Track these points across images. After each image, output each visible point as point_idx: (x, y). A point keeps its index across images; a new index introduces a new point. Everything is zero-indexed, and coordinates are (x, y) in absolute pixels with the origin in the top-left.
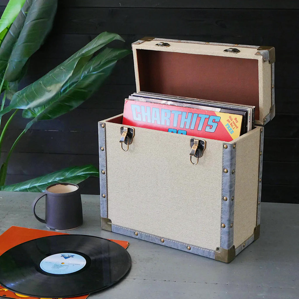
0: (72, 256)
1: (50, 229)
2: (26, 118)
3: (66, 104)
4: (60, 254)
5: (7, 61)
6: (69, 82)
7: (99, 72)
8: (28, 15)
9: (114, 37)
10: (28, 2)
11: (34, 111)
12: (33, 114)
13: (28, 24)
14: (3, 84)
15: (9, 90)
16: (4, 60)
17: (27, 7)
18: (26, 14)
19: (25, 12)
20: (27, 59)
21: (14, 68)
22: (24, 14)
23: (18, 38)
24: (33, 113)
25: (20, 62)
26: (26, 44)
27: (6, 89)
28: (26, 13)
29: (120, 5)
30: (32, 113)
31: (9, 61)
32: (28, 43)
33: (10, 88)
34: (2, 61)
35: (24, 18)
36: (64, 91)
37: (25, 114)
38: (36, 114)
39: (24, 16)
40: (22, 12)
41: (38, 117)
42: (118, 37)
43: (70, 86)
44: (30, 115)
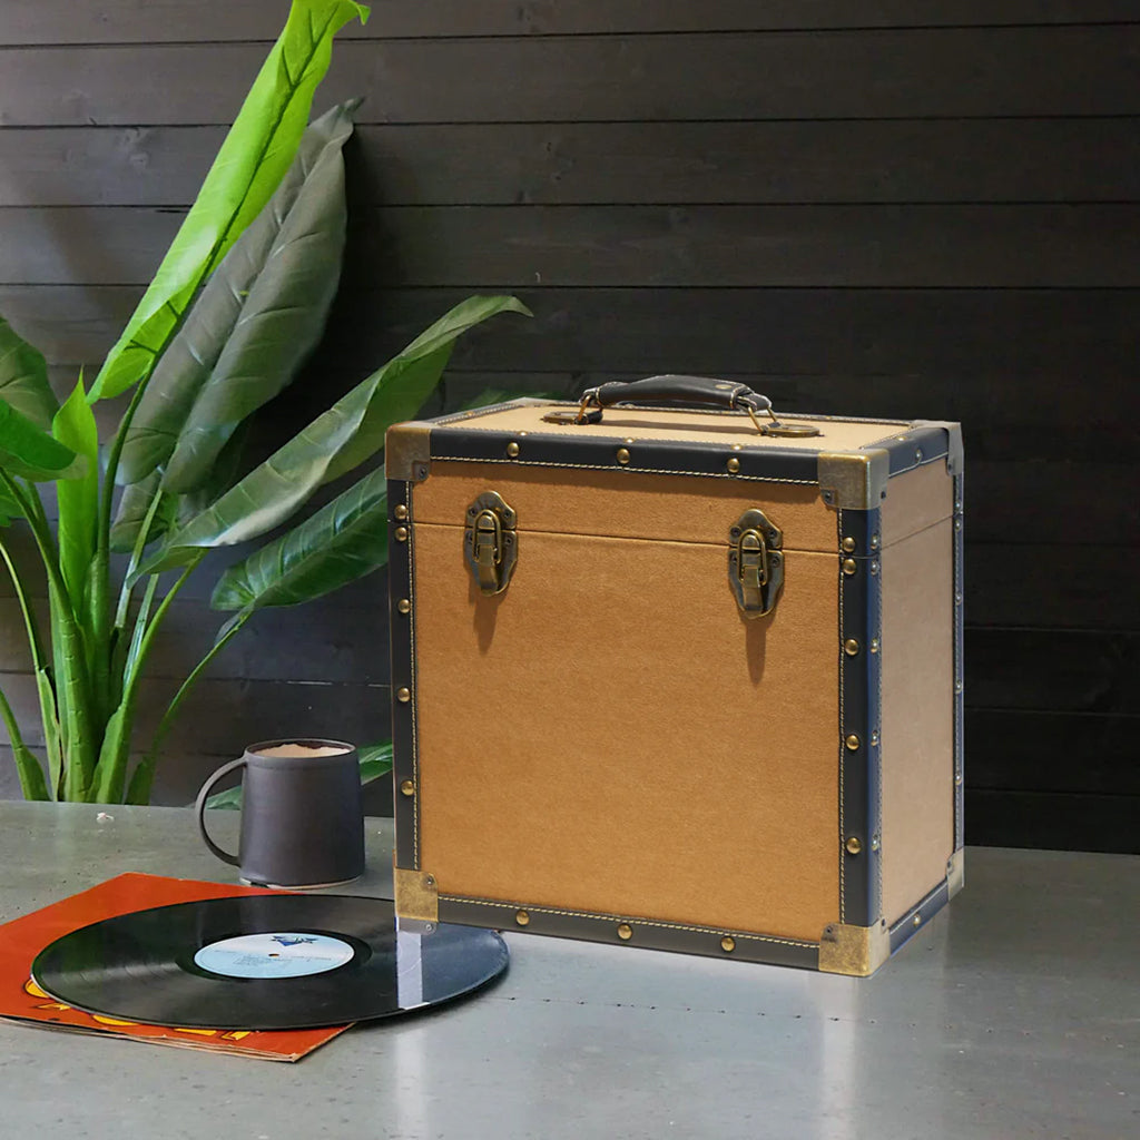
0: (310, 941)
1: (253, 883)
2: (224, 608)
3: (351, 556)
4: (271, 936)
5: (176, 436)
6: (362, 494)
8: (248, 299)
9: (501, 304)
10: (253, 263)
11: (250, 587)
12: (244, 597)
13: (247, 321)
16: (167, 433)
17: (247, 278)
18: (244, 298)
19: (240, 290)
20: (236, 424)
21: (194, 450)
22: (238, 297)
23: (214, 366)
24: (245, 594)
25: (214, 433)
26: (235, 379)
27: (167, 530)
28: (244, 293)
29: (539, 278)
30: (240, 594)
31: (181, 435)
32: (244, 379)
34: (160, 435)
35: (237, 308)
36: (345, 523)
37: (221, 599)
38: (253, 597)
39: (238, 304)
40: (232, 292)
41: (258, 601)
42: (512, 304)
43: (364, 507)
44: (234, 600)
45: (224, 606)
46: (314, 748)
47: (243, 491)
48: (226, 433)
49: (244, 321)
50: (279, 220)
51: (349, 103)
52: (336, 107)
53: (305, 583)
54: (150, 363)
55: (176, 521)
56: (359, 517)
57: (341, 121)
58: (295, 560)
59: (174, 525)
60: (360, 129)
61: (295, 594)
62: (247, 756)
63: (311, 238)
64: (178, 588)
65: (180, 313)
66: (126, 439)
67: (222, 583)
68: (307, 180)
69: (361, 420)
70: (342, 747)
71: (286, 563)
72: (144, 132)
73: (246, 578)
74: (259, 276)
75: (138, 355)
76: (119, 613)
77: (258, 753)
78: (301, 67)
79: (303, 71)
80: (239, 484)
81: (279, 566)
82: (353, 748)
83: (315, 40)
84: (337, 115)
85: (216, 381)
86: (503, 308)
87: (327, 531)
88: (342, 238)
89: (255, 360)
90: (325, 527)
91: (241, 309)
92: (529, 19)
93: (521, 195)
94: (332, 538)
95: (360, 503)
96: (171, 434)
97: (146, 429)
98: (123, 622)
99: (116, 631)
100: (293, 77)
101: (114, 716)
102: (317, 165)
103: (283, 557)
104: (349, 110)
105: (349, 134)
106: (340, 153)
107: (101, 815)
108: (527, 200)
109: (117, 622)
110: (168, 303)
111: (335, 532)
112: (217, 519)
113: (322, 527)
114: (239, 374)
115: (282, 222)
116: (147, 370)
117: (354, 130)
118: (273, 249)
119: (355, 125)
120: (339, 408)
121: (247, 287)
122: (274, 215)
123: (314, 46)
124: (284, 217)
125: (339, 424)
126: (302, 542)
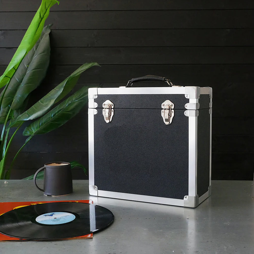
6: (57, 109)
7: (80, 100)
8: (29, 67)
9: (93, 64)
10: (29, 59)
11: (32, 130)
14: (9, 115)
15: (14, 119)
16: (11, 97)
18: (28, 67)
19: (26, 65)
20: (28, 94)
21: (18, 101)
22: (26, 67)
23: (21, 82)
24: (31, 132)
25: (23, 96)
27: (11, 119)
28: (28, 66)
30: (30, 132)
31: (15, 97)
33: (14, 117)
34: (10, 97)
35: (26, 69)
36: (54, 116)
37: (25, 133)
38: (33, 132)
39: (26, 68)
40: (25, 66)
41: (35, 133)
42: (96, 64)
43: (58, 112)
44: (28, 133)
45: (26, 135)
46: (59, 164)
47: (34, 107)
48: (26, 96)
49: (28, 72)
50: (35, 50)
51: (50, 25)
52: (47, 26)
53: (45, 129)
54: (9, 81)
55: (13, 116)
56: (57, 114)
57: (48, 29)
58: (42, 124)
59: (13, 117)
60: (52, 31)
61: (44, 132)
62: (45, 166)
63: (43, 54)
64: (17, 131)
65: (16, 69)
66: (3, 98)
67: (25, 130)
68: (41, 41)
69: (62, 90)
70: (66, 163)
71: (40, 125)
72: (3, 31)
73: (31, 128)
74: (31, 62)
75: (7, 79)
76: (1, 137)
77: (48, 165)
78: (43, 15)
79: (44, 15)
80: (33, 106)
81: (39, 125)
82: (69, 163)
83: (47, 9)
84: (47, 28)
85: (22, 85)
86: (94, 65)
87: (50, 117)
88: (50, 54)
89: (31, 80)
90: (49, 117)
91: (27, 70)
92: (89, 7)
93: (88, 45)
94: (51, 119)
95: (57, 111)
96: (12, 97)
97: (7, 96)
98: (2, 139)
99: (1, 141)
100: (42, 16)
101: (2, 160)
102: (43, 38)
103: (39, 123)
104: (50, 26)
105: (50, 31)
106: (49, 35)
107: (5, 182)
108: (89, 46)
109: (1, 139)
110: (14, 67)
111: (51, 118)
112: (28, 114)
113: (48, 117)
114: (28, 84)
115: (36, 50)
116: (8, 82)
117: (51, 31)
118: (34, 56)
119: (51, 30)
120: (57, 88)
121: (28, 65)
122: (34, 49)
123: (46, 10)
124: (36, 49)
125: (57, 91)
126: (44, 120)
